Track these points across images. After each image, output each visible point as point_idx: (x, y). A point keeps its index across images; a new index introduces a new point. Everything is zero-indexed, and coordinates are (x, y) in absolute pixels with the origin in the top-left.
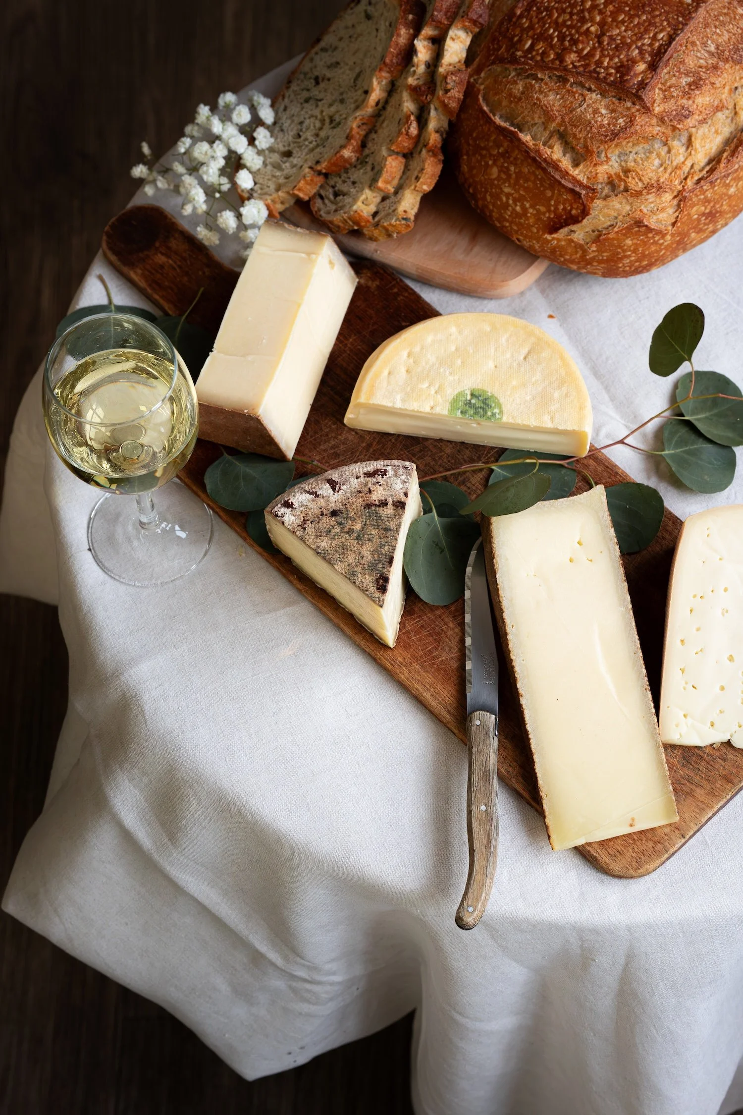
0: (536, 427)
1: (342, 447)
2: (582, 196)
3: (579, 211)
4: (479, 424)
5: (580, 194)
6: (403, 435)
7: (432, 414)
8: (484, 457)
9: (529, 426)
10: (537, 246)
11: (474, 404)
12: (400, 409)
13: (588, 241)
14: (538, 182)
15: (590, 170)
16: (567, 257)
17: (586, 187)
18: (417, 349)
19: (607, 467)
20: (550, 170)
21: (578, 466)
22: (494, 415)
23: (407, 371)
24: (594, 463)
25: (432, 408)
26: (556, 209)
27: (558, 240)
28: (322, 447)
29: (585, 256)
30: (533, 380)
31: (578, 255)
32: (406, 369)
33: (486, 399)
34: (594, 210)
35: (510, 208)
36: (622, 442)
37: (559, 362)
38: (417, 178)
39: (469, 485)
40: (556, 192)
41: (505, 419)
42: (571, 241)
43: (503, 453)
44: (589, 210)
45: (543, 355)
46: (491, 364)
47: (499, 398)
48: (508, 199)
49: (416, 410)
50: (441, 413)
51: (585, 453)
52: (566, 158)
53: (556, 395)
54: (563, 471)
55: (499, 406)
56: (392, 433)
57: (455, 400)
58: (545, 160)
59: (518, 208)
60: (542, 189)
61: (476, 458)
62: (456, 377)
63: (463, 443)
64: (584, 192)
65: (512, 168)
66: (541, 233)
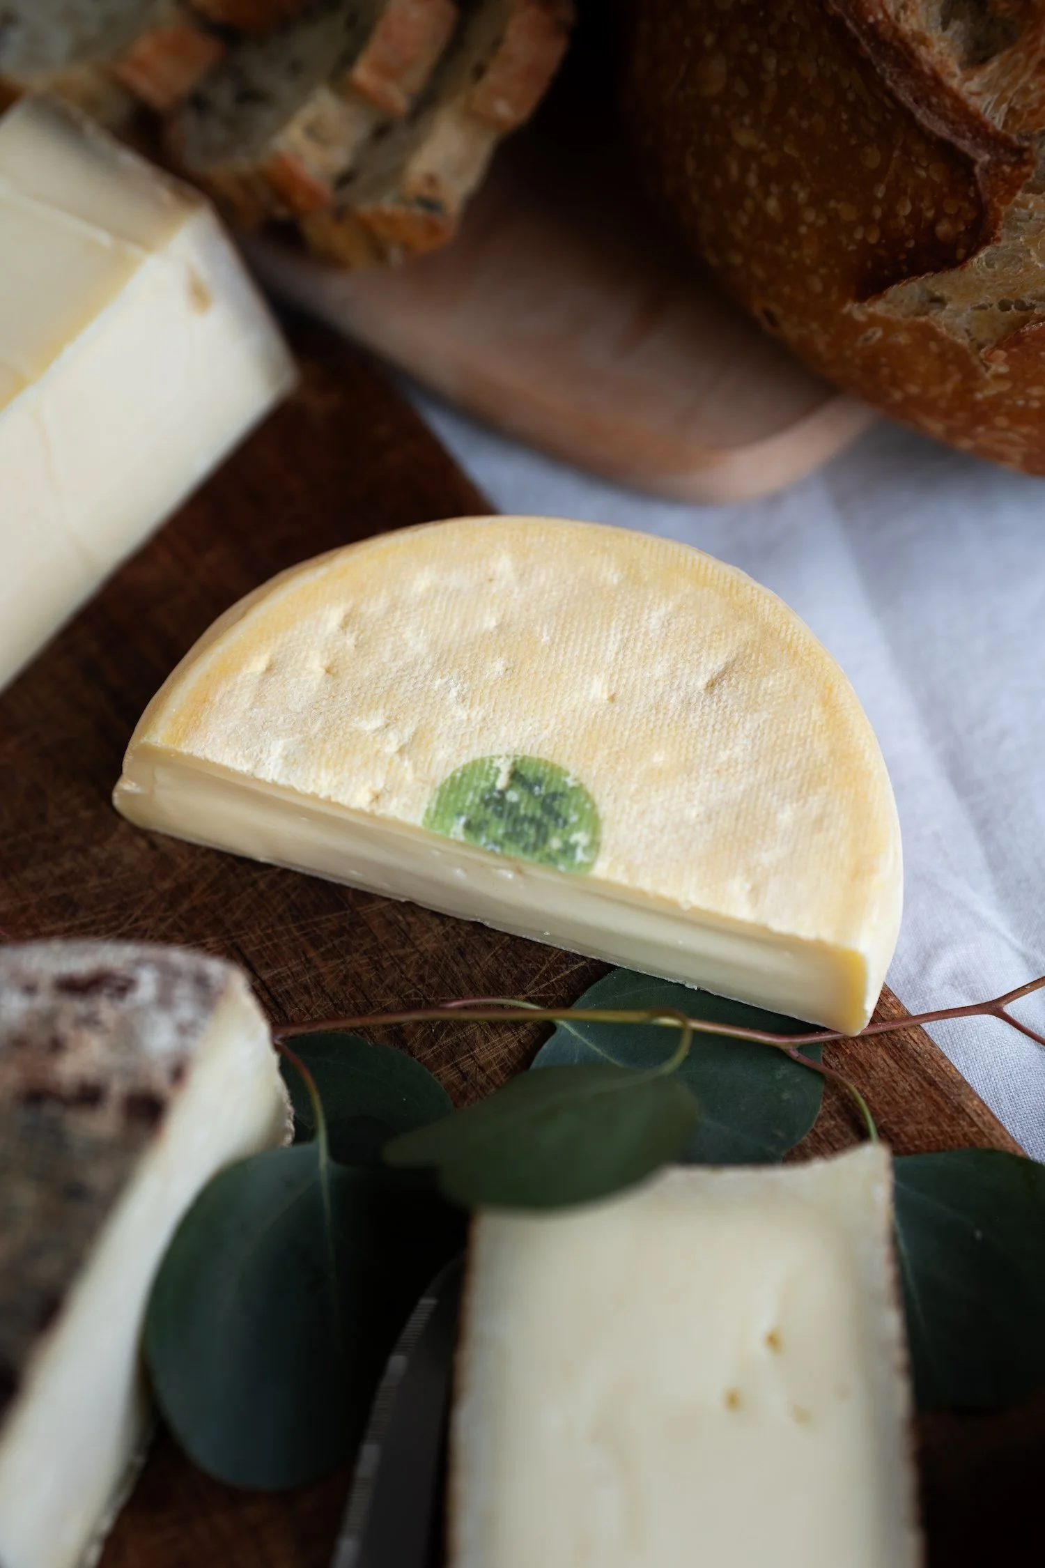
0: (696, 910)
1: (93, 882)
2: (977, 170)
3: (962, 228)
4: (519, 871)
5: (970, 163)
6: (295, 873)
7: (371, 816)
8: (537, 984)
9: (674, 904)
10: (821, 343)
11: (515, 806)
12: (274, 785)
13: (982, 337)
14: (845, 117)
15: (1021, 82)
16: (914, 389)
17: (995, 141)
18: (376, 607)
19: (932, 1083)
20: (886, 70)
21: (834, 1063)
22: (568, 850)
23: (328, 671)
24: (891, 1062)
25: (377, 797)
26: (890, 214)
27: (889, 326)
28: (29, 874)
29: (971, 391)
30: (723, 756)
31: (949, 387)
32: (325, 663)
33: (554, 796)
34: (1016, 228)
35: (749, 204)
36: (994, 1008)
37: (816, 711)
38: (479, 72)
39: (467, 1065)
40: (896, 153)
41: (602, 869)
42: (928, 333)
43: (599, 977)
44: (995, 226)
45: (769, 683)
46: (598, 690)
47: (597, 799)
48: (744, 171)
49: (322, 796)
50: (400, 816)
51: (860, 1026)
52: (949, 33)
53: (786, 817)
54: (783, 1071)
55: (593, 823)
56: (262, 859)
57: (454, 786)
58: (873, 32)
59: (772, 205)
60: (853, 141)
61: (508, 982)
62: (477, 713)
63: (478, 927)
64: (984, 157)
65: (771, 63)
66: (834, 297)
